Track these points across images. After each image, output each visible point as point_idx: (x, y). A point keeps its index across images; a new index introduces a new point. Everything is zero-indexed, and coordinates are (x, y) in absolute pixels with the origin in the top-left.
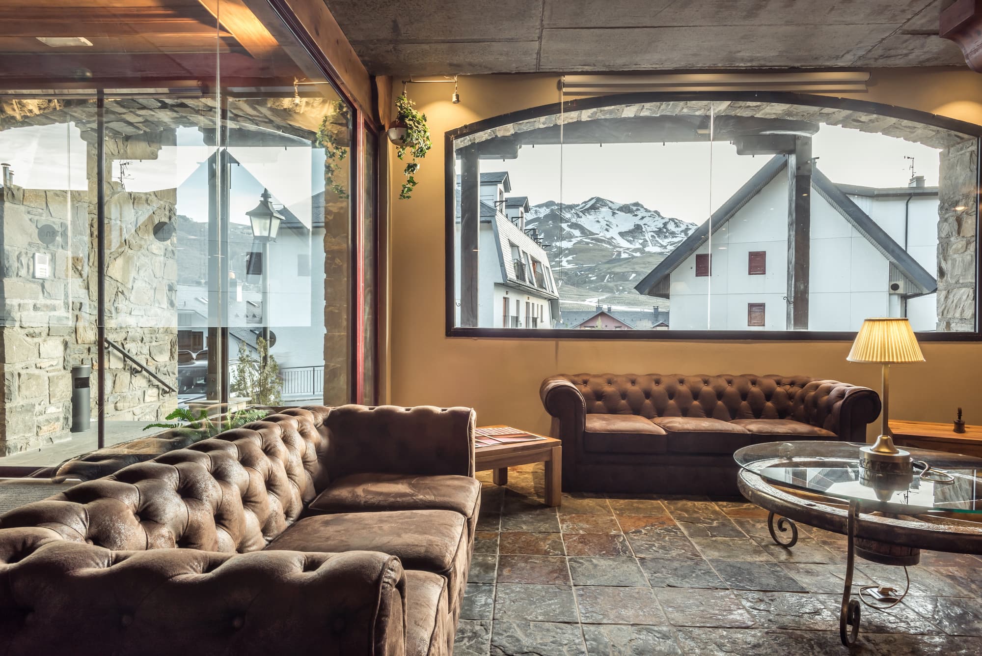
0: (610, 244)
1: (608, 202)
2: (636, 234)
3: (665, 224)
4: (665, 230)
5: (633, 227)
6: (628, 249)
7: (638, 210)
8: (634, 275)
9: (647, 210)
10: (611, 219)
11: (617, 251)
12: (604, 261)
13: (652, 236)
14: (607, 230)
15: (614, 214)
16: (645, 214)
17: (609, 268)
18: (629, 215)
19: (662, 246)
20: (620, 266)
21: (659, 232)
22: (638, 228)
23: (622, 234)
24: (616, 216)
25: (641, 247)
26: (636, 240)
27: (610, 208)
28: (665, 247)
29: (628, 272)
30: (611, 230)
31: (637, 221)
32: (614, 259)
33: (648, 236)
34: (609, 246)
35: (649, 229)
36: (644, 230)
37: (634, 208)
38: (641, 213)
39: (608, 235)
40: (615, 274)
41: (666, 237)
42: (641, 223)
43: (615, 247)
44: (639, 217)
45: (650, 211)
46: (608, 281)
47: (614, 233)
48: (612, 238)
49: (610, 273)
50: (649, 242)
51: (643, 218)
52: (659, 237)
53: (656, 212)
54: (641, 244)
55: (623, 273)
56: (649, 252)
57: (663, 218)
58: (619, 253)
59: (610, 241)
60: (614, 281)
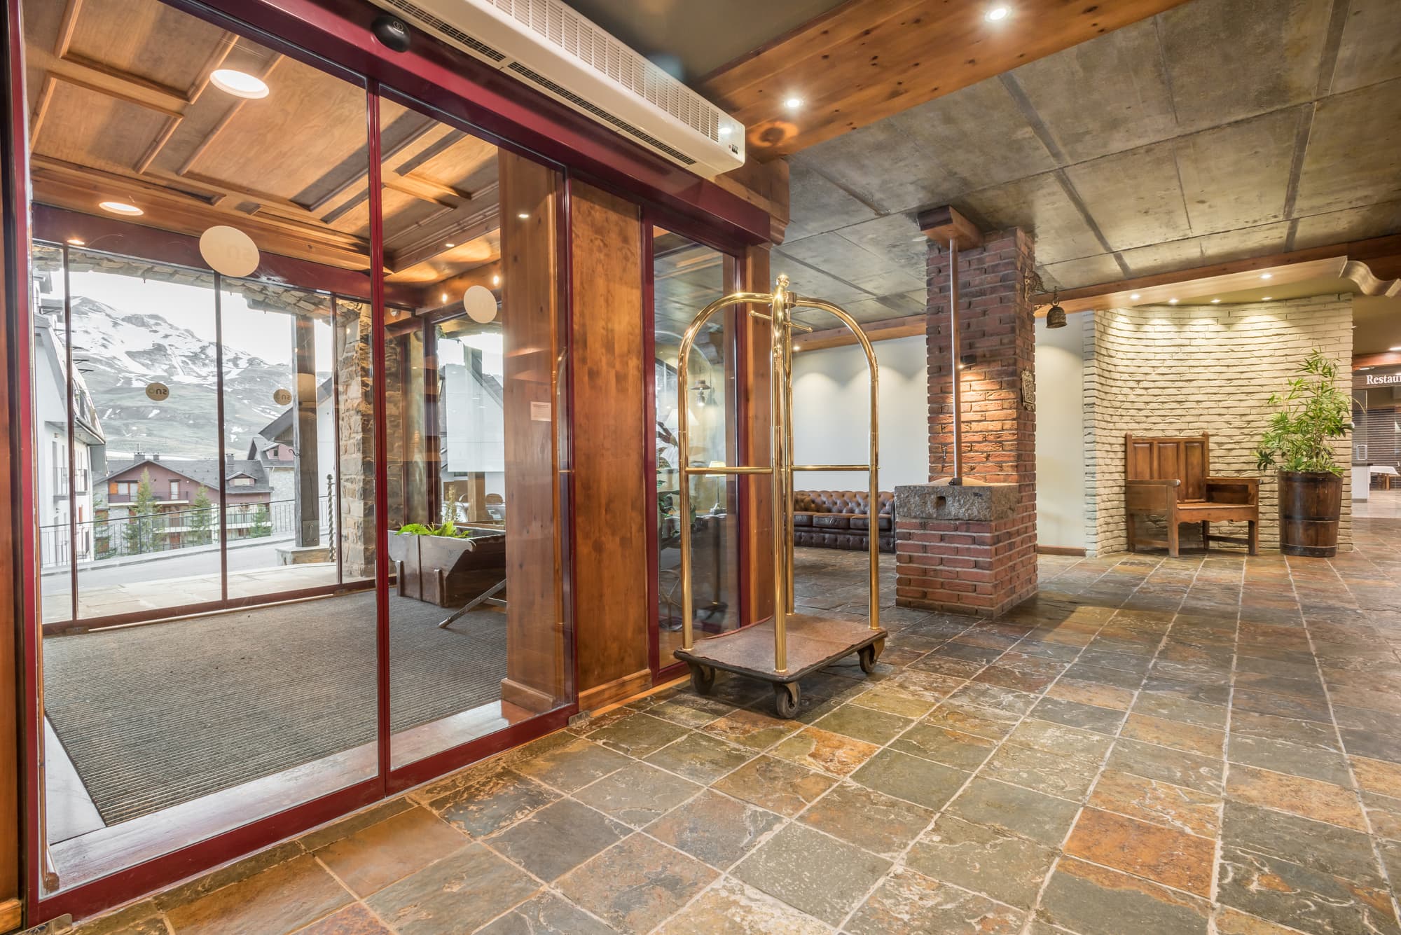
0: (111, 366)
1: (104, 307)
2: (157, 357)
3: (203, 349)
4: (203, 356)
5: (149, 347)
6: (144, 376)
7: (157, 324)
8: (156, 412)
9: (171, 326)
10: (110, 330)
11: (124, 378)
12: (102, 389)
13: (184, 362)
14: (104, 346)
15: (115, 324)
16: (169, 332)
17: (112, 400)
18: (142, 329)
19: (200, 376)
20: (131, 397)
21: (194, 357)
22: (158, 350)
23: (129, 354)
24: (119, 327)
25: (165, 374)
26: (157, 365)
27: (107, 315)
28: (205, 378)
29: (146, 407)
30: (110, 346)
31: (157, 339)
32: (120, 388)
33: (177, 361)
34: (109, 369)
35: (177, 352)
36: (169, 352)
37: (152, 322)
38: (163, 330)
39: (107, 353)
40: (122, 408)
41: (204, 365)
42: (165, 342)
43: (120, 371)
44: (162, 333)
45: (177, 329)
46: (109, 417)
47: (117, 351)
48: (115, 358)
49: (115, 408)
50: (179, 370)
51: (166, 336)
52: (194, 363)
53: (187, 331)
54: (166, 371)
55: (138, 408)
56: (179, 383)
57: (199, 340)
58: (129, 381)
59: (110, 362)
60: (121, 418)
